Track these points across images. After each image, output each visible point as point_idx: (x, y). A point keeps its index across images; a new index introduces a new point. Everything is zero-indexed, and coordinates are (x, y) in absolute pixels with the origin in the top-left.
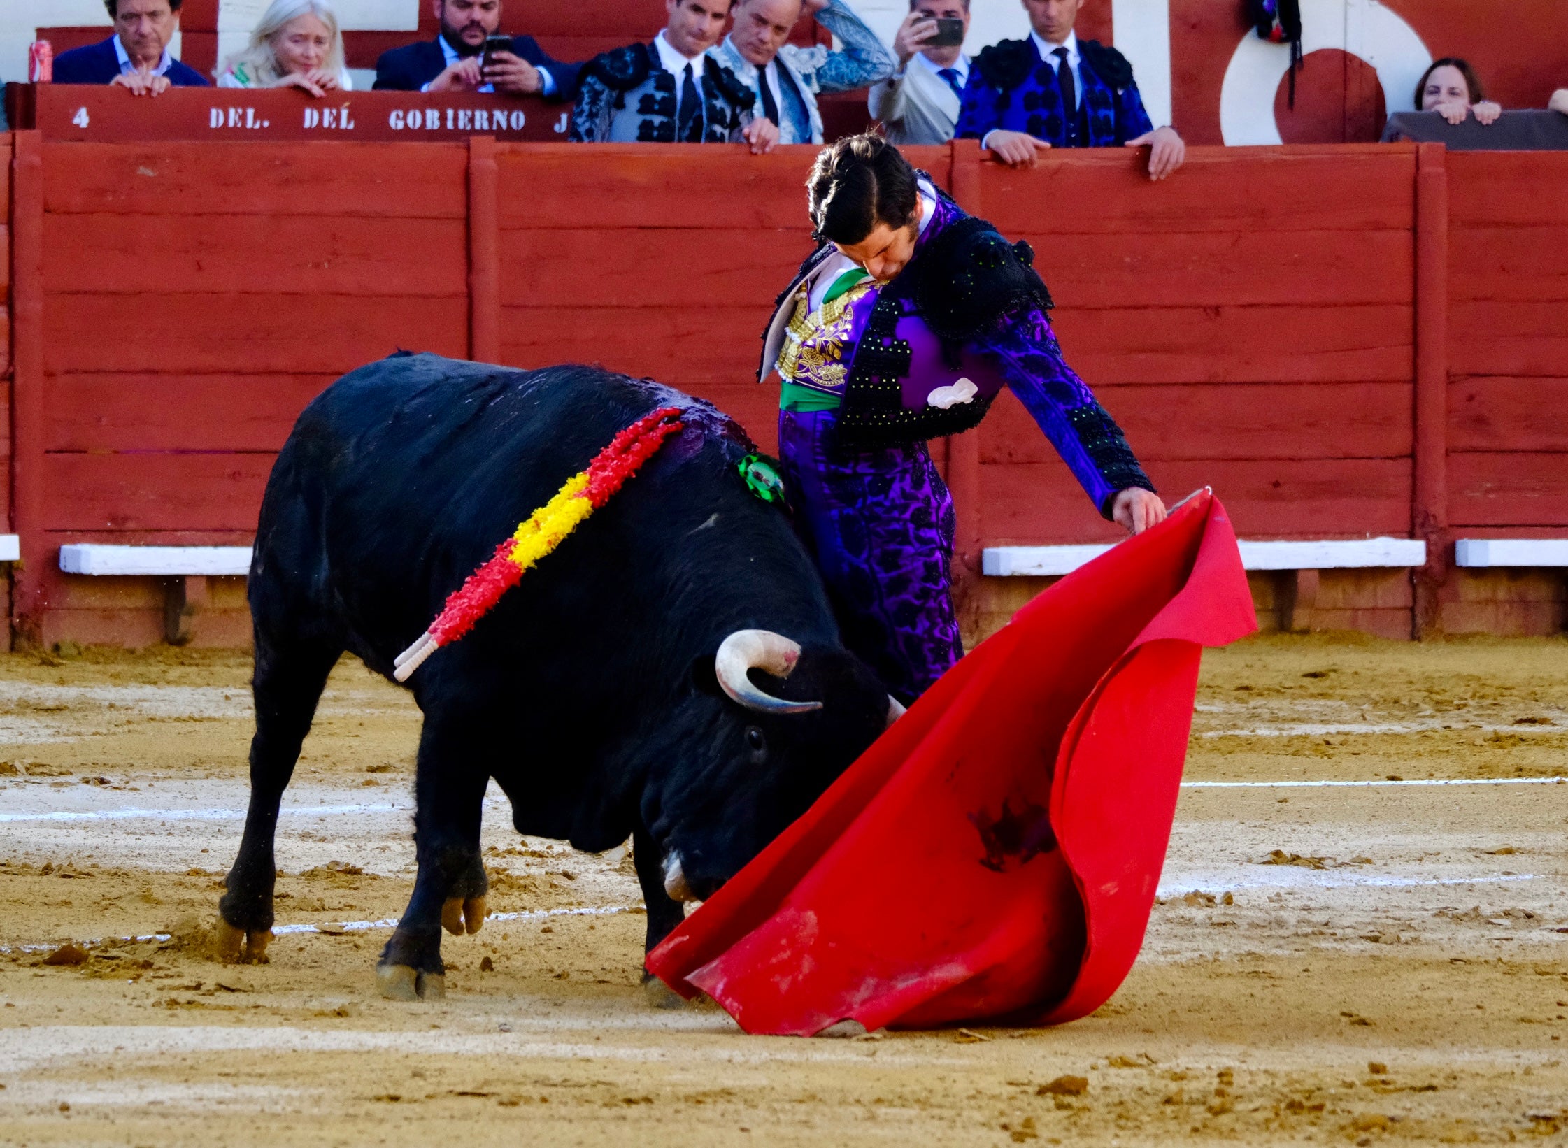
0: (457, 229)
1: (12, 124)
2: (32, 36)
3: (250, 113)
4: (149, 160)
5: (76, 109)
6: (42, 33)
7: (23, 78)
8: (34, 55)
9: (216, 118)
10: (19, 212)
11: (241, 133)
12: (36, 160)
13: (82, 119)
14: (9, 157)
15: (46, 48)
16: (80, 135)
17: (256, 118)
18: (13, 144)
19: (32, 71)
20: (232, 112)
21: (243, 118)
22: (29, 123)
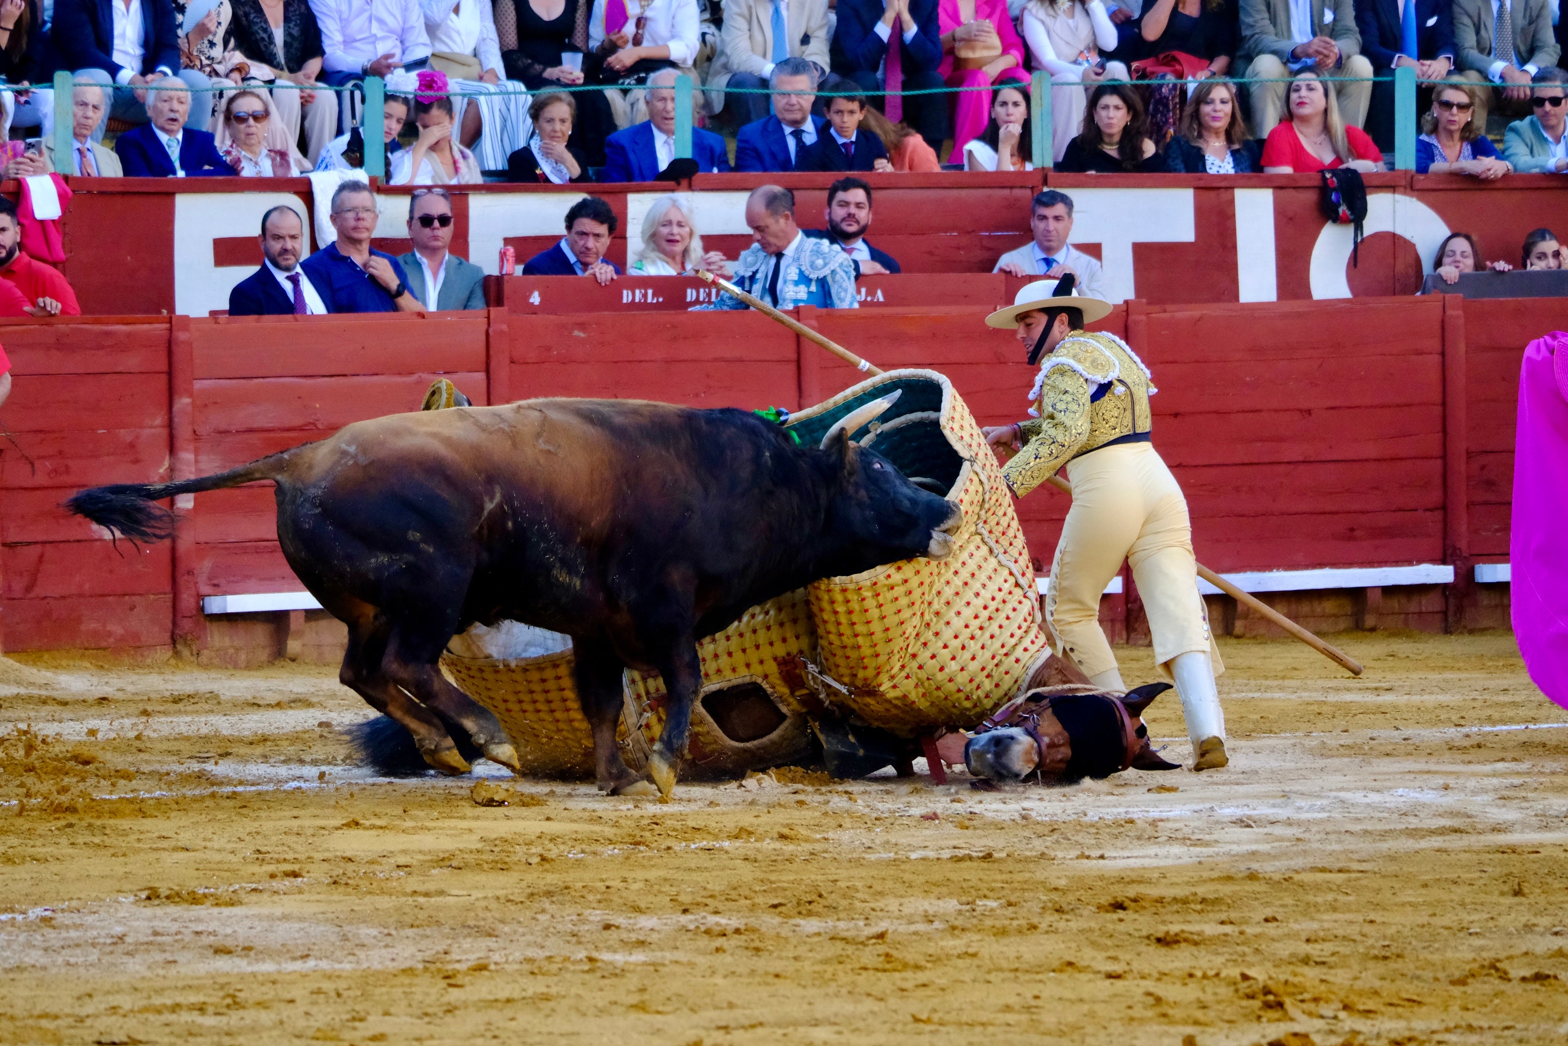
0: (792, 368)
1: (488, 304)
2: (501, 244)
3: (650, 292)
4: (582, 326)
5: (531, 293)
6: (507, 241)
7: (495, 272)
8: (503, 255)
9: (626, 296)
10: (493, 364)
11: (644, 306)
12: (504, 327)
13: (535, 299)
14: (485, 327)
15: (511, 250)
16: (534, 310)
17: (654, 295)
18: (488, 318)
19: (502, 268)
20: (637, 292)
21: (645, 296)
22: (499, 302)
